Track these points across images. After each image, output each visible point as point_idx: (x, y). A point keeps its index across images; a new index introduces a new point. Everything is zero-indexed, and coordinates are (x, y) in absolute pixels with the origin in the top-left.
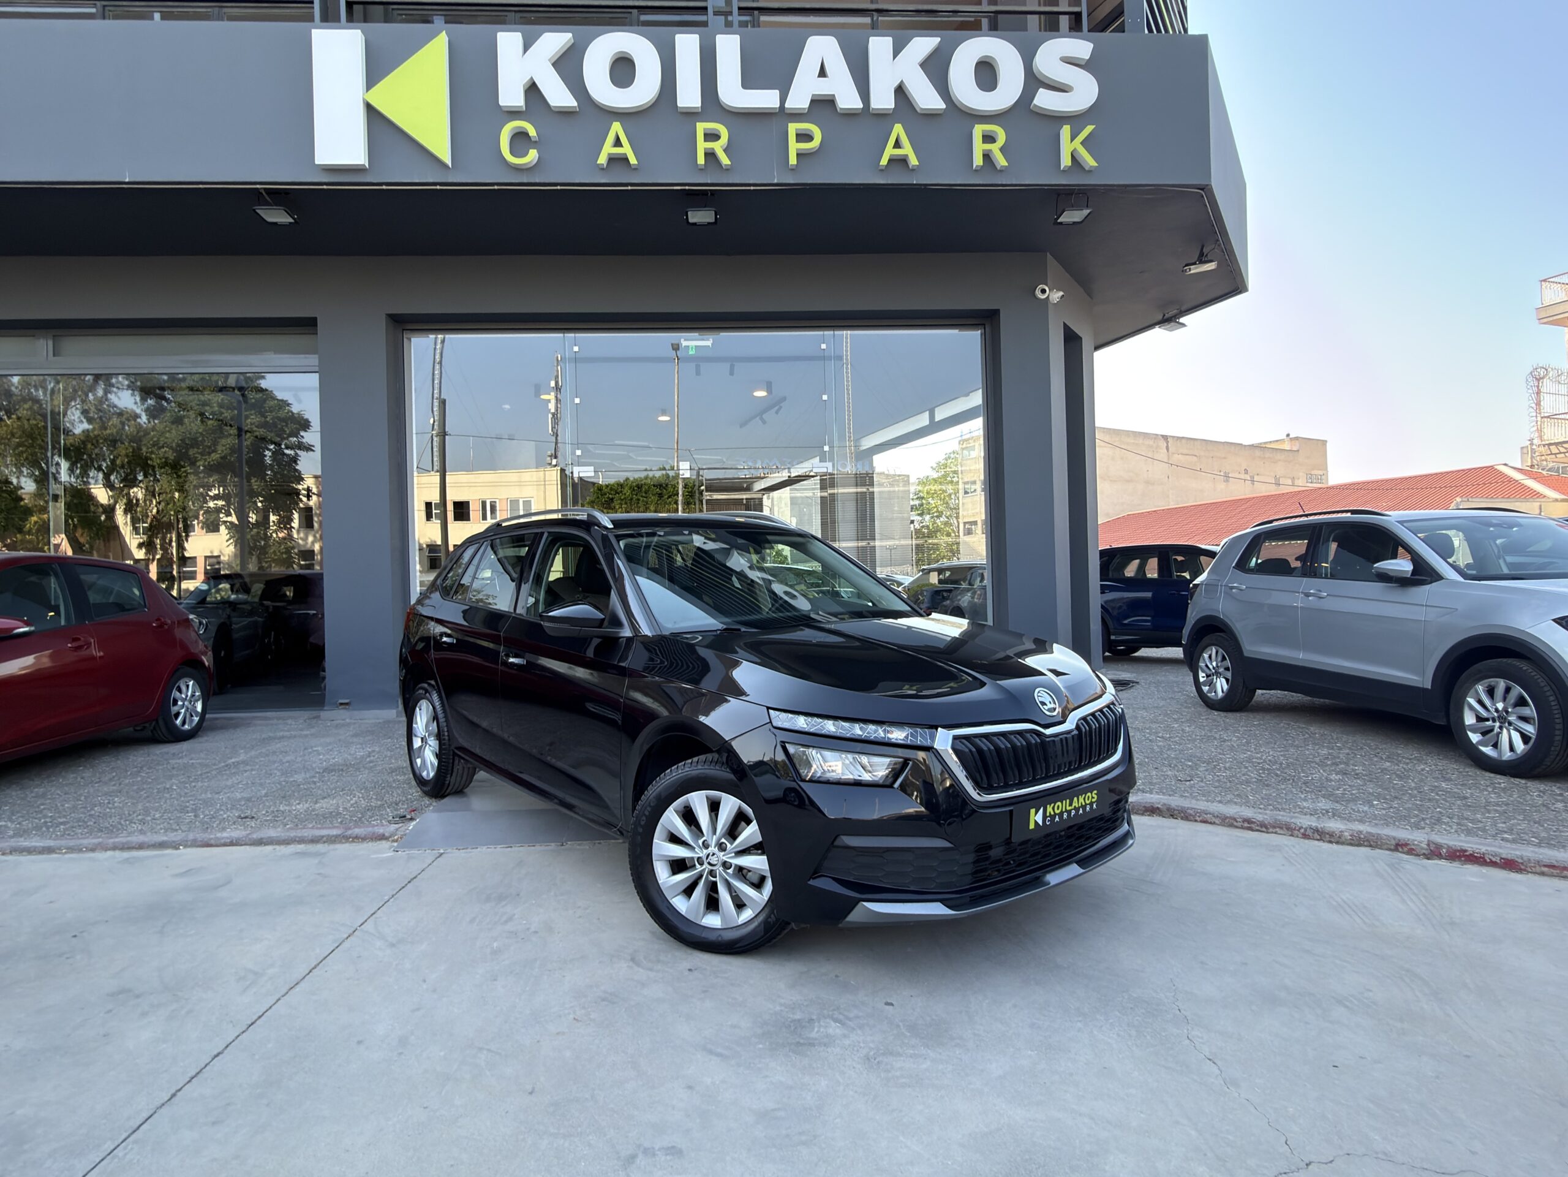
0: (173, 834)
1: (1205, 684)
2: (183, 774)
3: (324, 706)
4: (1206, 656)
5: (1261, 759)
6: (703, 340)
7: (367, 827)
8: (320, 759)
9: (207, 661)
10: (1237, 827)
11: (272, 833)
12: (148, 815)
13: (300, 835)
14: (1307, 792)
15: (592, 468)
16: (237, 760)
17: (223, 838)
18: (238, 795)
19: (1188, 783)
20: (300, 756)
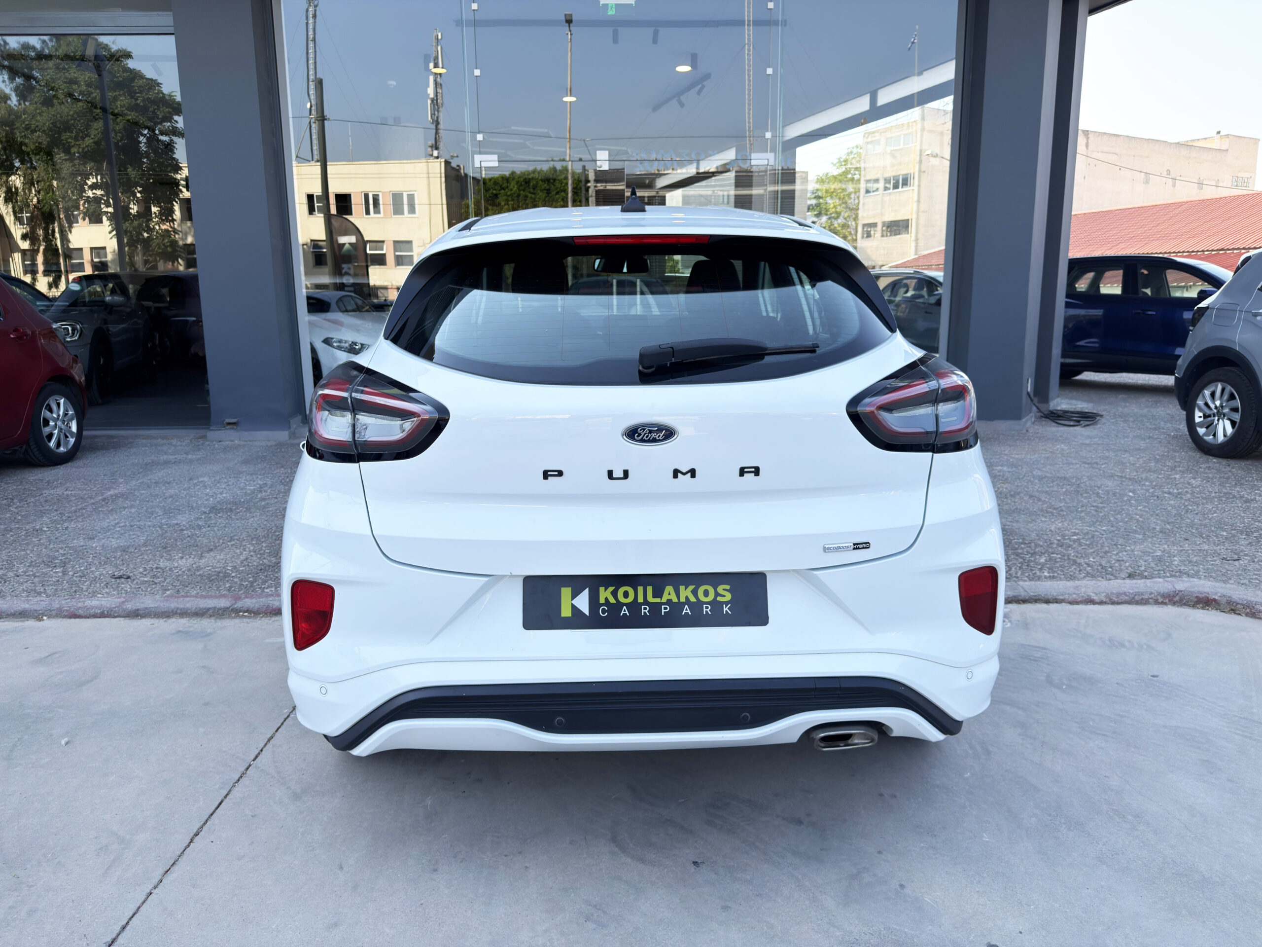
0: (36, 599)
1: (1201, 425)
2: (56, 510)
3: (209, 425)
4: (1207, 393)
7: (260, 596)
8: (207, 495)
9: (78, 374)
11: (149, 602)
12: (9, 569)
13: (182, 606)
16: (116, 491)
17: (92, 608)
18: (114, 543)
20: (184, 490)
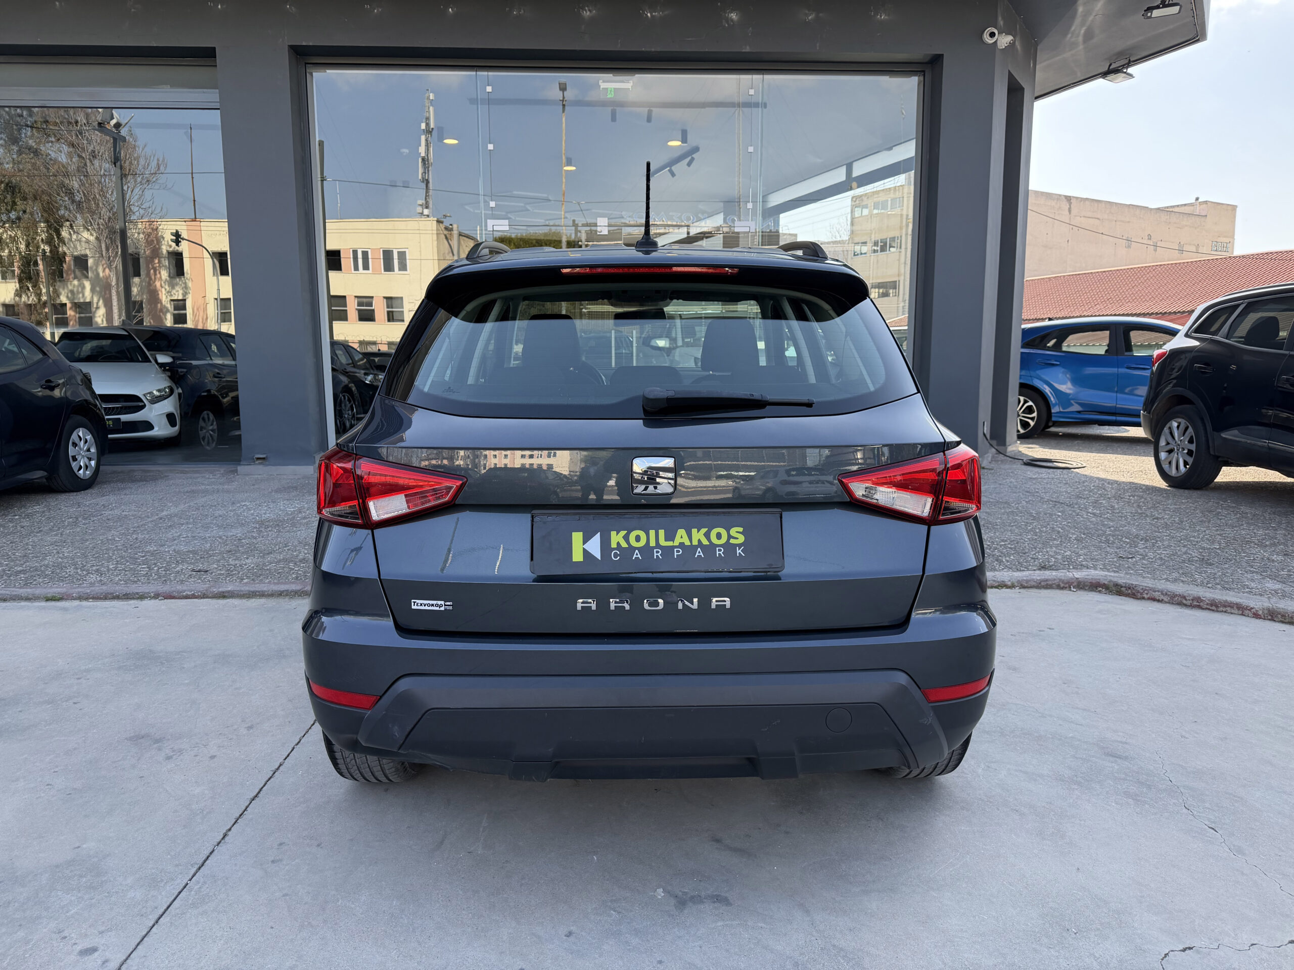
2: (120, 526)
3: (240, 461)
5: (1199, 538)
6: (622, 82)
10: (1186, 605)
11: (231, 587)
13: (259, 590)
14: (1253, 572)
15: (506, 222)
16: (169, 513)
17: (183, 592)
18: (183, 548)
19: (1130, 560)
20: (230, 511)
